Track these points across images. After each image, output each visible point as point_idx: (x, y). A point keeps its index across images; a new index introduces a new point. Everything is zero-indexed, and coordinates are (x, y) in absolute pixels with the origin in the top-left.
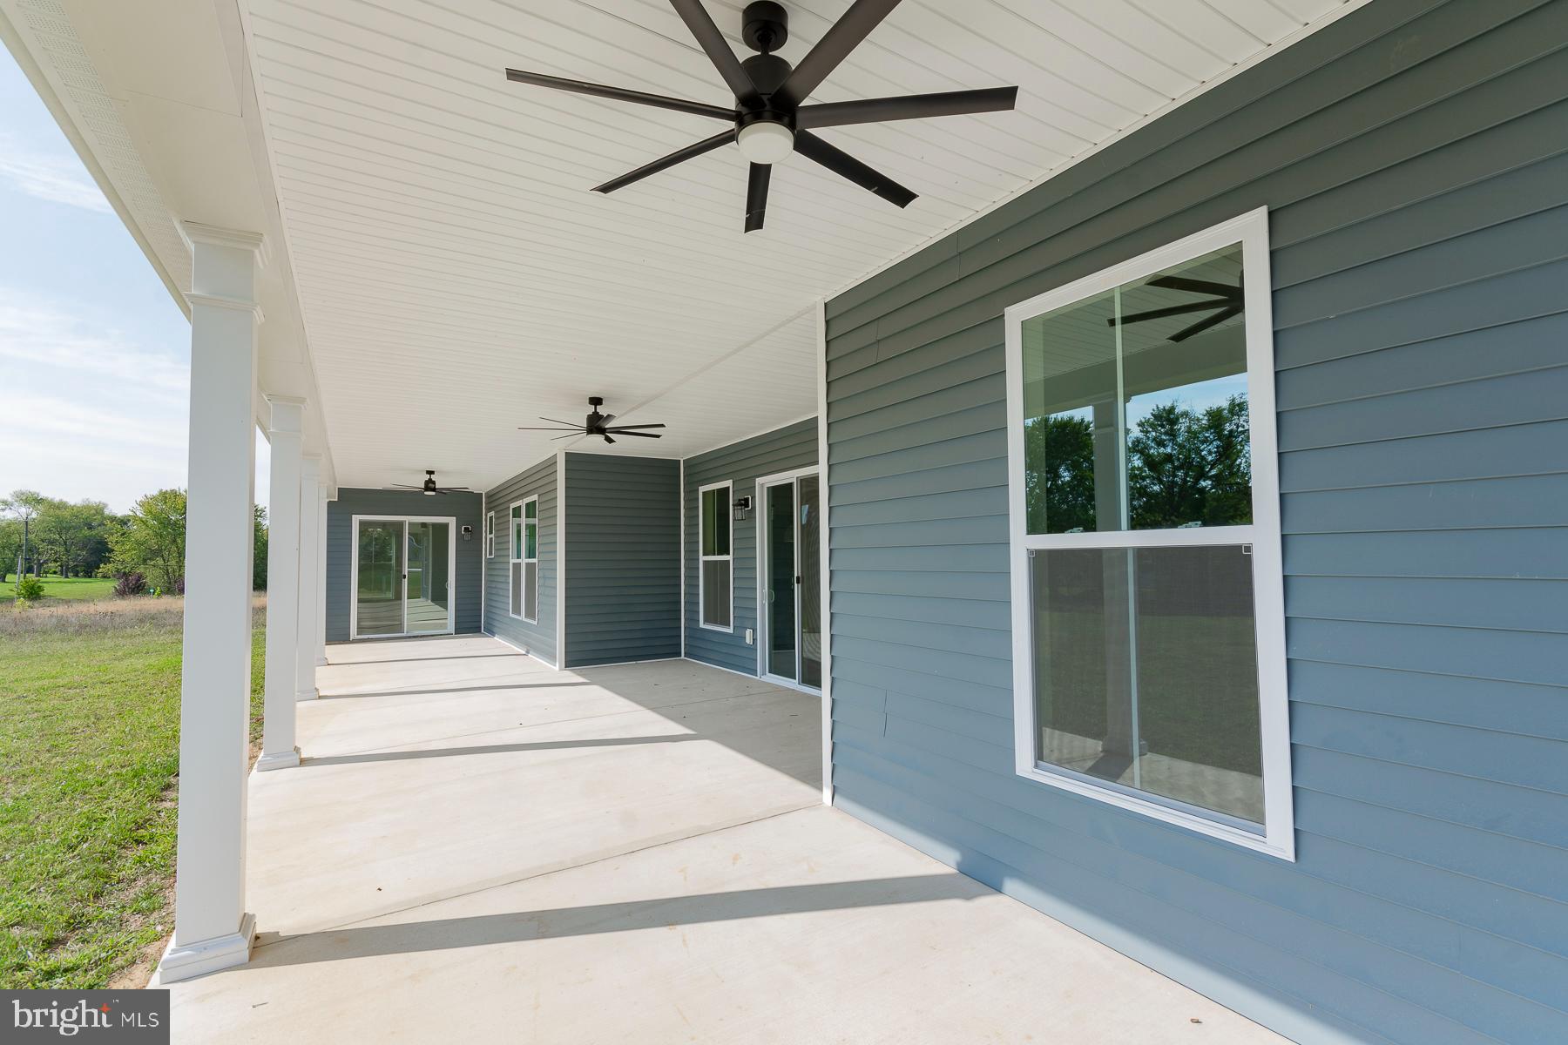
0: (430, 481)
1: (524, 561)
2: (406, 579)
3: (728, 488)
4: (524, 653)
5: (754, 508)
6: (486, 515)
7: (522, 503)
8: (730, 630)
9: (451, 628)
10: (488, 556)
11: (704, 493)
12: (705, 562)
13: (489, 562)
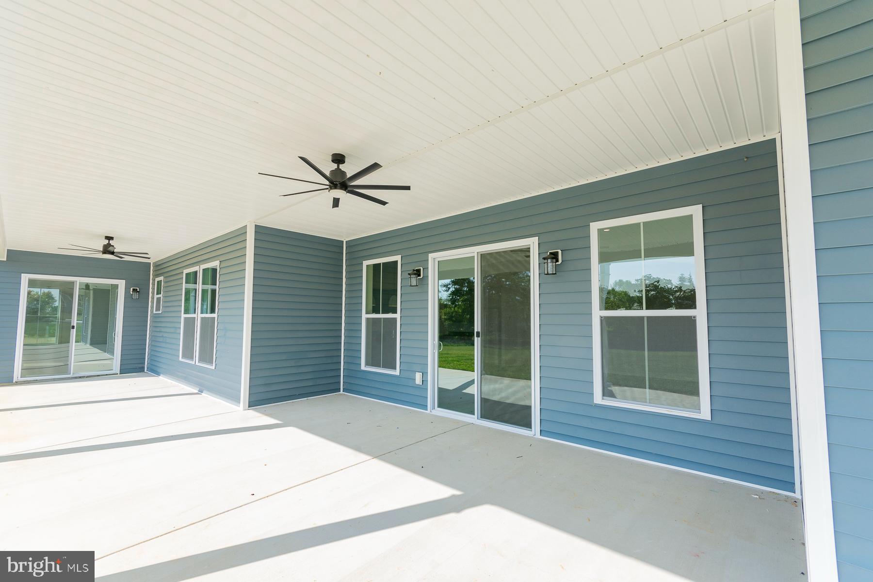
0: (109, 245)
1: (199, 316)
2: (75, 330)
3: (396, 262)
4: (197, 392)
5: (426, 277)
6: (154, 280)
7: (199, 269)
8: (397, 372)
9: (116, 367)
10: (154, 312)
11: (367, 266)
12: (368, 319)
13: (155, 316)
